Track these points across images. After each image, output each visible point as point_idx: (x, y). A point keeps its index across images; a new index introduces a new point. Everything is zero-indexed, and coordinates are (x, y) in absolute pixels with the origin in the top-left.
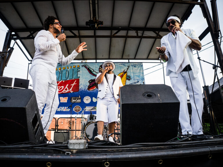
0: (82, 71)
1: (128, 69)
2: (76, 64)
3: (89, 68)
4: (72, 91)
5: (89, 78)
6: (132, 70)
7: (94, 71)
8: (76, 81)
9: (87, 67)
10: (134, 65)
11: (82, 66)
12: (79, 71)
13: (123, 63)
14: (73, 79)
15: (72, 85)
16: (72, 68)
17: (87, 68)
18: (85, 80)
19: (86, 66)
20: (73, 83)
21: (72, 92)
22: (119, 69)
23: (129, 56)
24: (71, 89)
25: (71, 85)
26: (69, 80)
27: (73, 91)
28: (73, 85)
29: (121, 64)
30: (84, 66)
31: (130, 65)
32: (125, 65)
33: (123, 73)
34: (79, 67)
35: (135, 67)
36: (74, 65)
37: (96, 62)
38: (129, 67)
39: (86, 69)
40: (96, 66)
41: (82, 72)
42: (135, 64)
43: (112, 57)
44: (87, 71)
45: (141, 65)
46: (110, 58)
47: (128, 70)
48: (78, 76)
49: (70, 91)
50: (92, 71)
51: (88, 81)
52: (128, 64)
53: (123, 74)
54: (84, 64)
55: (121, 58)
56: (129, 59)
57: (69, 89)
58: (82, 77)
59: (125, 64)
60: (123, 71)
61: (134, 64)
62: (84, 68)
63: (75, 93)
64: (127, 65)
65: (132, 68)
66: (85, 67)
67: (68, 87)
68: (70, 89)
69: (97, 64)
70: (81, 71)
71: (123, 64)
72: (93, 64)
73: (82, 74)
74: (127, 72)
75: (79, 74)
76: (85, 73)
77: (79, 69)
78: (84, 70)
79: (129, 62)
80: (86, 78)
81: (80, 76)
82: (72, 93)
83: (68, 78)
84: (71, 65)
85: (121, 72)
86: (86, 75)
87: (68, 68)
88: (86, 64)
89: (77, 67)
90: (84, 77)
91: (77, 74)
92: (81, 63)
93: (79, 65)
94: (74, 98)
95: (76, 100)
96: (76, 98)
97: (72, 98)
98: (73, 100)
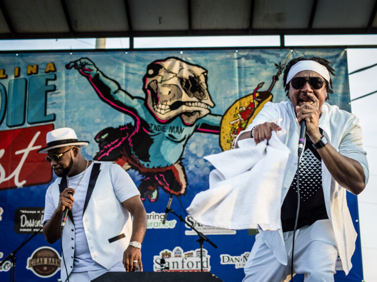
0: (67, 88)
1: (276, 78)
2: (40, 59)
4: (20, 181)
5: (98, 120)
7: (123, 87)
8: (38, 133)
9: (90, 70)
11: (68, 67)
12: (54, 89)
13: (256, 53)
14: (27, 125)
15: (22, 155)
16: (22, 76)
17: (87, 76)
18: (81, 129)
19: (83, 65)
20: (26, 147)
21: (19, 184)
22: (237, 80)
23: (279, 17)
24: (17, 172)
25: (17, 153)
26: (8, 129)
27: (24, 182)
28: (26, 152)
29: (247, 57)
30: (76, 66)
31: (288, 59)
32: (263, 61)
33: (254, 98)
34: (53, 73)
36: (32, 62)
37: (131, 49)
38: (280, 67)
39: (84, 80)
40: (131, 65)
41: (67, 95)
44: (91, 90)
45: (338, 60)
46: (197, 26)
47: (277, 84)
48: (50, 111)
49: (13, 178)
50: (113, 87)
51: (95, 134)
52: (278, 56)
53: (252, 104)
54: (75, 57)
55: (245, 26)
56: (282, 33)
57: (9, 170)
58: (67, 118)
59: (264, 56)
60: (256, 91)
62: (75, 74)
63: (32, 188)
64: (273, 59)
66: (82, 69)
67: (1, 160)
68: (13, 169)
69: (134, 55)
70: (62, 92)
71: (254, 57)
72: (119, 54)
73: (65, 101)
74: (272, 92)
75: (55, 101)
76: (81, 100)
77: (55, 79)
78: (74, 83)
79: (283, 47)
80: (83, 120)
81: (56, 113)
82: (20, 189)
83: (5, 121)
84: (19, 63)
85: (243, 95)
86: (83, 109)
87: (5, 76)
88: (85, 55)
89: (45, 69)
90: (77, 114)
91: (43, 102)
92: (63, 53)
93: (53, 60)
94: (31, 212)
95: (38, 220)
96: (39, 212)
97: (23, 212)
98: (28, 221)
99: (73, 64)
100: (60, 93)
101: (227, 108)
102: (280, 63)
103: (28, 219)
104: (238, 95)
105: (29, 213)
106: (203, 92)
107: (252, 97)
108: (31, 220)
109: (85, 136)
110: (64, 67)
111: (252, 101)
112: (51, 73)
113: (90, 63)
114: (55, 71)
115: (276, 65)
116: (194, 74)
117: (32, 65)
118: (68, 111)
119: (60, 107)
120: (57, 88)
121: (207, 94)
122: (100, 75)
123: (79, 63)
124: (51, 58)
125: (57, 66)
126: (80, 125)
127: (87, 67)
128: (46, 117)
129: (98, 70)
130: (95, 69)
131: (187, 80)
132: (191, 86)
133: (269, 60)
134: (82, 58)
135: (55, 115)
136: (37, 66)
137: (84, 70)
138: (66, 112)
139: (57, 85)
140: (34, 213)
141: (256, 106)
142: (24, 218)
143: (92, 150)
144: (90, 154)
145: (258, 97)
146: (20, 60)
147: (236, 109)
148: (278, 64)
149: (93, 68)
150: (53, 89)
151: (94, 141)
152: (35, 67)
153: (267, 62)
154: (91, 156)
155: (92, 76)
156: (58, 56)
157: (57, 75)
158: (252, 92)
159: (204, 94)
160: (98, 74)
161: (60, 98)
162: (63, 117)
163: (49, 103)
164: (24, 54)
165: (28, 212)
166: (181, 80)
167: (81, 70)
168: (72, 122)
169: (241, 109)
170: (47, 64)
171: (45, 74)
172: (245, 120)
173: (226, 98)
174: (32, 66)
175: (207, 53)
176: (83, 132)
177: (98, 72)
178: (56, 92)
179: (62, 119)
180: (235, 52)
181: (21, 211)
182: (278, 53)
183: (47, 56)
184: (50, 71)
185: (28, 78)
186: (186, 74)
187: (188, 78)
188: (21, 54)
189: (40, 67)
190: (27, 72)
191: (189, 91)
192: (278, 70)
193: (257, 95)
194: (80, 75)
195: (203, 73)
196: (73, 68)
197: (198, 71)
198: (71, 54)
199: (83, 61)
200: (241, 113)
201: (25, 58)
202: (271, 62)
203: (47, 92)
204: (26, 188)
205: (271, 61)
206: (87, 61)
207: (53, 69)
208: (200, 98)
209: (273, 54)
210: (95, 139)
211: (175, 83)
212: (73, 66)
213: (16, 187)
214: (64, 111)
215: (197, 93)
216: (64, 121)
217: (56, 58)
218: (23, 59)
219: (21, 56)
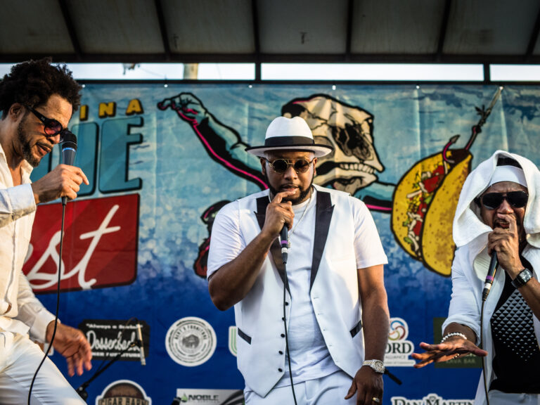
0: (159, 140)
1: (477, 130)
2: (119, 94)
3: (205, 121)
4: (87, 279)
5: (206, 190)
6: (510, 135)
7: (245, 139)
8: (116, 208)
9: (195, 112)
10: (525, 104)
11: (161, 106)
12: (141, 139)
13: (447, 91)
14: (98, 195)
15: (90, 239)
16: (91, 119)
17: (191, 121)
18: (180, 202)
19: (184, 105)
20: (96, 227)
21: (86, 285)
22: (418, 131)
23: (485, 36)
24: (82, 267)
25: (83, 237)
27: (93, 281)
28: (96, 235)
29: (433, 97)
30: (173, 105)
31: (495, 100)
32: (457, 103)
33: (445, 159)
34: (138, 117)
35: (530, 118)
36: (106, 97)
37: (258, 81)
38: (484, 113)
39: (186, 127)
40: (257, 106)
41: (159, 151)
42: (531, 98)
43: (370, 48)
44: (195, 143)
46: (358, 48)
47: (480, 138)
48: (133, 175)
49: (77, 275)
50: (230, 139)
51: (202, 210)
52: (480, 95)
53: (441, 169)
54: (172, 92)
55: (432, 50)
56: (486, 60)
57: (71, 263)
58: (159, 185)
59: (459, 95)
60: (446, 148)
61: (522, 98)
62: (172, 118)
63: (106, 291)
64: (473, 100)
65: (509, 125)
66: (183, 110)
67: (58, 248)
68: (77, 261)
69: (261, 90)
70: (152, 144)
71: (444, 97)
72: (238, 89)
73: (156, 159)
74: (471, 150)
75: (142, 159)
76: (181, 158)
77: (141, 125)
78: (170, 132)
79: (487, 82)
80: (184, 188)
81: (142, 178)
82: (87, 292)
84: (87, 99)
85: (428, 154)
86: (183, 171)
88: (186, 89)
89: (127, 109)
90: (174, 180)
91: (123, 158)
92: (154, 85)
93: (138, 96)
94: (102, 327)
95: (113, 339)
96: (115, 327)
97: (91, 326)
98: (98, 341)
99: (168, 102)
100: (148, 146)
101: (402, 173)
102: (483, 107)
103: (98, 338)
104: (419, 154)
105: (100, 329)
106: (367, 148)
107: (440, 157)
108: (102, 340)
109: (187, 214)
110: (155, 107)
111: (441, 164)
112: (135, 115)
113: (194, 100)
114: (142, 112)
115: (477, 109)
116: (353, 122)
117: (107, 102)
118: (161, 174)
119: (148, 168)
120: (144, 139)
121: (372, 152)
122: (211, 119)
123: (177, 100)
124: (135, 92)
125: (144, 105)
126: (178, 197)
127: (190, 107)
128: (127, 183)
129: (207, 112)
130: (203, 111)
131: (342, 130)
132: (348, 139)
133: (466, 101)
134: (183, 93)
135: (141, 181)
136: (115, 105)
137: (186, 111)
138: (157, 176)
139: (144, 134)
140: (108, 329)
141: (446, 172)
142: (92, 335)
143: (198, 234)
144: (194, 241)
145: (450, 158)
146: (89, 95)
147: (417, 174)
148: (481, 108)
149: (199, 108)
150: (138, 139)
151: (200, 222)
152: (111, 105)
153: (464, 105)
154: (196, 244)
155: (198, 121)
156: (146, 89)
157: (145, 119)
158: (441, 150)
159: (368, 152)
160: (207, 119)
161: (149, 154)
162: (154, 183)
163: (132, 161)
164: (94, 85)
165: (98, 327)
166: (333, 129)
167: (181, 112)
168: (167, 191)
169: (424, 175)
170: (130, 101)
171: (126, 117)
172: (429, 193)
173: (401, 158)
174: (107, 105)
175: (372, 89)
176: (184, 207)
177: (207, 115)
178: (143, 144)
179: (152, 187)
180: (415, 88)
181: (88, 325)
182: (481, 91)
183: (129, 89)
184: (133, 112)
185: (100, 122)
186: (340, 121)
187: (343, 126)
188: (89, 85)
189: (118, 105)
190: (99, 113)
191: (345, 147)
192: (480, 117)
193: (449, 154)
194: (180, 120)
195: (367, 120)
196: (169, 109)
197: (360, 117)
198: (166, 86)
199: (184, 97)
200: (424, 181)
201: (95, 91)
202: (470, 105)
203: (129, 144)
204: (95, 291)
205: (470, 102)
206: (190, 98)
207: (138, 109)
208: (362, 157)
209: (473, 93)
210: (202, 218)
211: (324, 134)
212: (168, 106)
213: (80, 288)
214: (154, 175)
215: (358, 149)
216: (155, 190)
217: (143, 92)
218: (93, 94)
219: (90, 89)
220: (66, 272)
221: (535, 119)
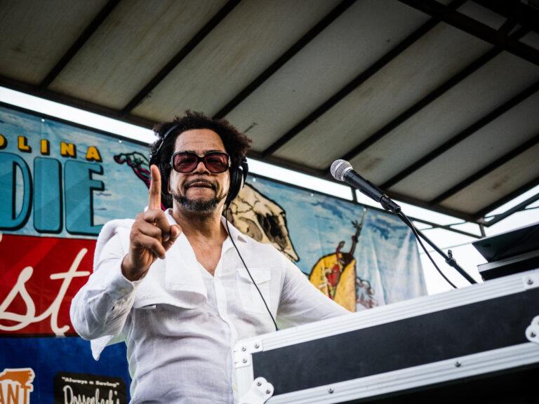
1: (355, 239)
4: (60, 325)
8: (84, 251)
9: (148, 173)
10: (382, 226)
11: (117, 158)
12: (102, 187)
13: (331, 202)
14: (65, 234)
15: (61, 281)
16: (53, 155)
19: (138, 163)
21: (58, 331)
22: (317, 231)
24: (54, 310)
25: (54, 277)
26: (37, 234)
27: (66, 328)
28: (67, 278)
29: (323, 205)
30: (128, 160)
31: (362, 219)
32: (339, 215)
33: (338, 259)
34: (96, 163)
35: (386, 238)
36: (66, 137)
38: (358, 227)
39: (142, 183)
42: (385, 222)
47: (358, 246)
48: (97, 220)
52: (353, 211)
53: (336, 267)
54: (126, 149)
57: (41, 308)
59: (339, 208)
60: (338, 250)
61: (379, 221)
62: (129, 174)
63: (80, 341)
64: (349, 214)
65: (374, 241)
68: (48, 303)
70: (112, 194)
71: (330, 207)
74: (354, 255)
75: (104, 206)
77: (101, 173)
79: (355, 202)
82: (60, 339)
83: (31, 219)
84: (47, 134)
85: (327, 253)
87: (27, 148)
88: (139, 150)
89: (86, 154)
91: (88, 203)
92: (110, 138)
93: (96, 144)
94: (79, 381)
95: (91, 397)
96: (91, 383)
97: (67, 380)
98: (75, 398)
99: (123, 157)
100: (110, 195)
101: (312, 265)
102: (357, 221)
103: (76, 394)
104: (321, 252)
105: (77, 383)
106: (284, 238)
107: (334, 258)
108: (79, 396)
110: (112, 159)
111: (336, 263)
112: (94, 162)
113: (144, 161)
114: (101, 160)
115: (353, 223)
116: (272, 213)
117: (67, 142)
119: (112, 217)
120: (106, 187)
121: (289, 242)
123: (132, 158)
124: (93, 140)
125: (102, 154)
127: (143, 167)
128: (92, 228)
131: (265, 218)
132: (270, 227)
133: (345, 214)
134: (135, 153)
136: (75, 147)
137: (140, 170)
139: (105, 182)
140: (84, 384)
141: (341, 271)
142: (68, 390)
145: (341, 259)
146: (49, 130)
147: (322, 269)
148: (355, 223)
150: (100, 186)
152: (71, 146)
153: (344, 217)
156: (102, 139)
157: (104, 168)
158: (334, 251)
159: (285, 242)
161: (113, 203)
163: (95, 206)
164: (54, 123)
165: (74, 381)
166: (259, 216)
167: (136, 169)
169: (327, 271)
170: (88, 148)
171: (87, 162)
172: (333, 286)
173: (309, 252)
174: (68, 145)
175: (282, 188)
178: (105, 192)
180: (311, 195)
181: (63, 378)
182: (353, 208)
183: (86, 135)
184: (92, 159)
185: (63, 160)
186: (264, 211)
187: (265, 215)
188: (48, 121)
189: (78, 148)
190: (61, 151)
191: (269, 233)
192: (355, 230)
193: (340, 256)
194: (137, 177)
195: (281, 213)
196: (125, 164)
197: (277, 211)
198: (120, 141)
199: (137, 156)
200: (327, 275)
201: (54, 129)
202: (348, 218)
203: (92, 189)
204: (69, 339)
205: (347, 216)
206: (142, 159)
207: (96, 157)
208: (282, 245)
209: (348, 208)
211: (252, 219)
212: (125, 161)
213: (54, 335)
215: (278, 237)
217: (100, 142)
218: (53, 131)
219: (50, 125)
220: (37, 314)
221: (389, 240)
